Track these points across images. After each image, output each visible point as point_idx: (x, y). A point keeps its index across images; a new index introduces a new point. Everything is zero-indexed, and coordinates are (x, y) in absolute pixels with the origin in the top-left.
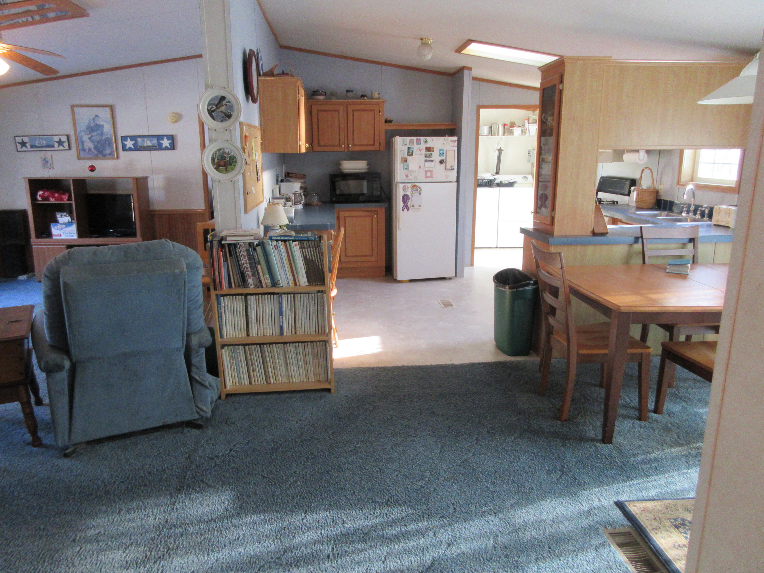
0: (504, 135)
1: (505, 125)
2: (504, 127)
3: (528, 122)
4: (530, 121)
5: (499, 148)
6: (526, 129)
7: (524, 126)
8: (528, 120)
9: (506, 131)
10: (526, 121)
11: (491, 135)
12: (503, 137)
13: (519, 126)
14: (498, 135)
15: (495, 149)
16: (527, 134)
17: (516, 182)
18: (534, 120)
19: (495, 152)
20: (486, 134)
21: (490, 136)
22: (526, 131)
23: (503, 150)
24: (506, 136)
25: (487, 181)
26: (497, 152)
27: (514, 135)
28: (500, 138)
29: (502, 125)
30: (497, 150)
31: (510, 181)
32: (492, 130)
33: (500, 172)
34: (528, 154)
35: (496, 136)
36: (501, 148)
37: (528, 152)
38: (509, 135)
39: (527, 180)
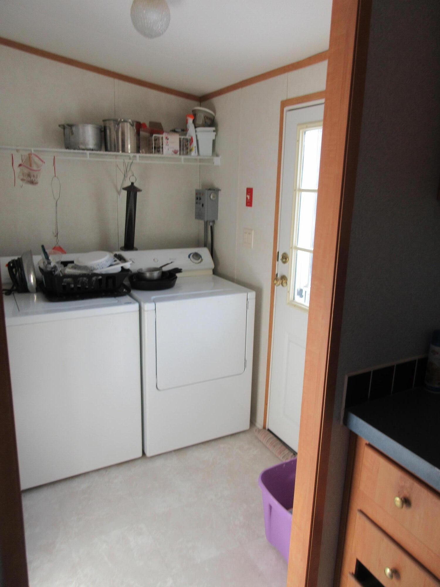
0: (138, 149)
1: (139, 126)
2: (138, 133)
3: (194, 122)
4: (200, 121)
5: (128, 184)
6: (191, 140)
7: (184, 131)
8: (194, 115)
9: (142, 143)
10: (190, 121)
11: (106, 150)
12: (138, 155)
13: (174, 131)
14: (123, 150)
15: (119, 188)
16: (194, 153)
17: (178, 270)
18: (206, 118)
19: (119, 193)
20: (91, 146)
21: (103, 152)
22: (190, 145)
23: (140, 190)
24: (143, 153)
25: (100, 277)
26: (125, 193)
27: (163, 153)
28: (130, 159)
29: (132, 125)
30: (125, 189)
31: (165, 269)
32: (108, 138)
33: (135, 245)
34: (197, 199)
35: (118, 151)
36: (135, 185)
37: (197, 194)
38: (151, 152)
39: (201, 262)
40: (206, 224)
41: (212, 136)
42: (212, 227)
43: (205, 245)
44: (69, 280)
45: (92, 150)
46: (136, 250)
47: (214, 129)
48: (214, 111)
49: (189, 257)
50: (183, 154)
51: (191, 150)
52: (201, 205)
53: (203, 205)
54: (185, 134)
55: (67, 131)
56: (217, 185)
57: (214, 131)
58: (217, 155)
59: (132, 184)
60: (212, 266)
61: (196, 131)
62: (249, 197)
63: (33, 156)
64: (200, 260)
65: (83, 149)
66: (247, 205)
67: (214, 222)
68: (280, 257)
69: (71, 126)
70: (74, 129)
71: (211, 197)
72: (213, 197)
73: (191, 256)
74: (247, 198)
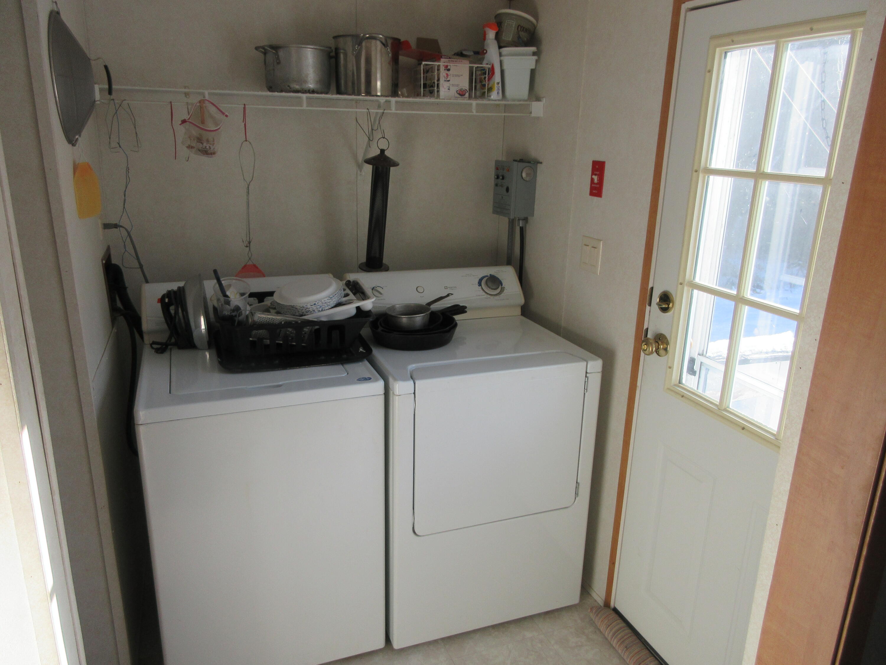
1: (397, 47)
2: (395, 60)
3: (498, 37)
4: (508, 36)
5: (374, 152)
6: (492, 71)
7: (479, 54)
10: (491, 34)
11: (339, 92)
12: (393, 100)
13: (461, 55)
14: (369, 92)
15: (360, 159)
16: (495, 95)
17: (460, 309)
18: (520, 28)
19: (360, 167)
20: (311, 86)
21: (332, 96)
22: (489, 80)
23: (395, 164)
24: (403, 96)
25: (317, 327)
26: (368, 169)
27: (438, 96)
28: (379, 107)
29: (385, 45)
30: (368, 161)
31: (435, 307)
32: (342, 69)
33: (385, 261)
34: (498, 177)
35: (359, 94)
36: (387, 153)
37: (497, 169)
38: (418, 95)
39: (499, 294)
40: (512, 223)
41: (530, 62)
42: (522, 229)
43: (509, 263)
44: (262, 332)
45: (313, 92)
46: (387, 269)
47: (533, 49)
48: (536, 16)
49: (480, 284)
50: (476, 97)
51: (490, 89)
52: (505, 188)
53: (507, 190)
54: (481, 61)
55: (270, 57)
56: (534, 153)
57: (534, 54)
58: (538, 99)
59: (382, 151)
60: (521, 300)
61: (500, 55)
62: (596, 178)
63: (207, 104)
64: (499, 290)
65: (297, 91)
66: (592, 194)
67: (526, 220)
68: (656, 299)
69: (276, 48)
70: (281, 53)
71: (524, 175)
72: (527, 175)
73: (483, 283)
74: (592, 180)
